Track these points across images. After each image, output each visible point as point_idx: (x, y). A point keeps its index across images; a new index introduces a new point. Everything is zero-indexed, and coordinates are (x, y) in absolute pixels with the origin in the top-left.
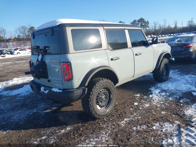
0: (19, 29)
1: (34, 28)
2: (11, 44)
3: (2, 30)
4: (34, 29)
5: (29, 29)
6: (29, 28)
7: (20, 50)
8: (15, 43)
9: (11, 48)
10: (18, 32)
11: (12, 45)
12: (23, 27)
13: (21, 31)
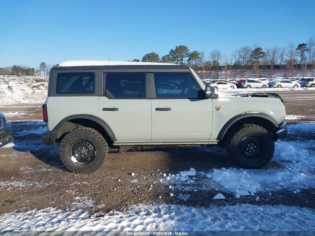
0: (240, 52)
1: (262, 49)
2: (223, 72)
3: (216, 54)
4: (261, 51)
5: (252, 52)
6: (254, 50)
7: (218, 83)
8: (229, 72)
9: (222, 78)
10: (237, 57)
11: (224, 74)
12: (245, 49)
13: (242, 54)
